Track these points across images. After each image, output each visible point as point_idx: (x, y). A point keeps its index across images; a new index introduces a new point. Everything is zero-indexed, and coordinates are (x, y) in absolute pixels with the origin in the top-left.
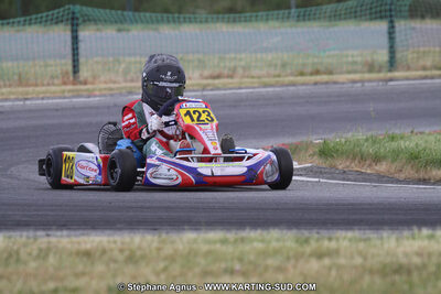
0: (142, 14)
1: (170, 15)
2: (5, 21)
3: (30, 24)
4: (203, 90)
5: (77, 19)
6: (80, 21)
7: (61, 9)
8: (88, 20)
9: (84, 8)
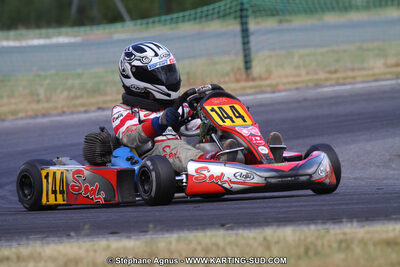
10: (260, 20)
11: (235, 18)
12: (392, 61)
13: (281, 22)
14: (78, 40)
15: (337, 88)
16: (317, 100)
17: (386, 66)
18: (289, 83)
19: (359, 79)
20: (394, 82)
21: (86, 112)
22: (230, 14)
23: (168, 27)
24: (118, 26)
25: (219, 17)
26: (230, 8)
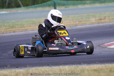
10: (59, 7)
11: (53, 6)
12: (97, 19)
13: (66, 7)
14: (8, 12)
15: (81, 26)
16: (76, 30)
17: (95, 20)
18: (68, 25)
19: (88, 24)
20: (97, 25)
21: (10, 33)
22: (51, 5)
23: (34, 9)
24: (20, 8)
25: (48, 6)
26: (51, 3)
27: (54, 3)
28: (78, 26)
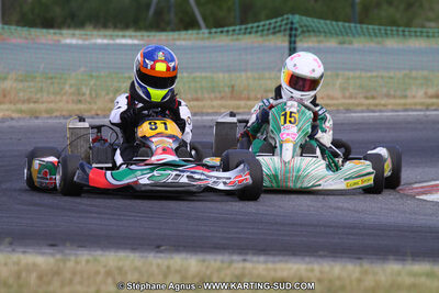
0: (364, 26)
1: (394, 28)
2: (219, 30)
3: (245, 33)
4: (427, 109)
5: (296, 29)
6: (299, 32)
7: (279, 19)
8: (308, 31)
9: (304, 18)
27: (289, 26)
28: (355, 112)
